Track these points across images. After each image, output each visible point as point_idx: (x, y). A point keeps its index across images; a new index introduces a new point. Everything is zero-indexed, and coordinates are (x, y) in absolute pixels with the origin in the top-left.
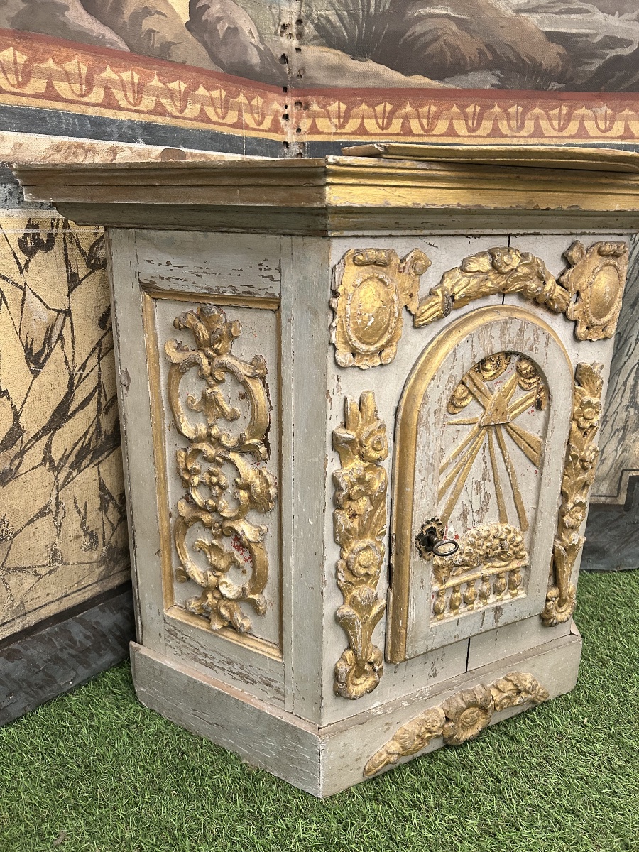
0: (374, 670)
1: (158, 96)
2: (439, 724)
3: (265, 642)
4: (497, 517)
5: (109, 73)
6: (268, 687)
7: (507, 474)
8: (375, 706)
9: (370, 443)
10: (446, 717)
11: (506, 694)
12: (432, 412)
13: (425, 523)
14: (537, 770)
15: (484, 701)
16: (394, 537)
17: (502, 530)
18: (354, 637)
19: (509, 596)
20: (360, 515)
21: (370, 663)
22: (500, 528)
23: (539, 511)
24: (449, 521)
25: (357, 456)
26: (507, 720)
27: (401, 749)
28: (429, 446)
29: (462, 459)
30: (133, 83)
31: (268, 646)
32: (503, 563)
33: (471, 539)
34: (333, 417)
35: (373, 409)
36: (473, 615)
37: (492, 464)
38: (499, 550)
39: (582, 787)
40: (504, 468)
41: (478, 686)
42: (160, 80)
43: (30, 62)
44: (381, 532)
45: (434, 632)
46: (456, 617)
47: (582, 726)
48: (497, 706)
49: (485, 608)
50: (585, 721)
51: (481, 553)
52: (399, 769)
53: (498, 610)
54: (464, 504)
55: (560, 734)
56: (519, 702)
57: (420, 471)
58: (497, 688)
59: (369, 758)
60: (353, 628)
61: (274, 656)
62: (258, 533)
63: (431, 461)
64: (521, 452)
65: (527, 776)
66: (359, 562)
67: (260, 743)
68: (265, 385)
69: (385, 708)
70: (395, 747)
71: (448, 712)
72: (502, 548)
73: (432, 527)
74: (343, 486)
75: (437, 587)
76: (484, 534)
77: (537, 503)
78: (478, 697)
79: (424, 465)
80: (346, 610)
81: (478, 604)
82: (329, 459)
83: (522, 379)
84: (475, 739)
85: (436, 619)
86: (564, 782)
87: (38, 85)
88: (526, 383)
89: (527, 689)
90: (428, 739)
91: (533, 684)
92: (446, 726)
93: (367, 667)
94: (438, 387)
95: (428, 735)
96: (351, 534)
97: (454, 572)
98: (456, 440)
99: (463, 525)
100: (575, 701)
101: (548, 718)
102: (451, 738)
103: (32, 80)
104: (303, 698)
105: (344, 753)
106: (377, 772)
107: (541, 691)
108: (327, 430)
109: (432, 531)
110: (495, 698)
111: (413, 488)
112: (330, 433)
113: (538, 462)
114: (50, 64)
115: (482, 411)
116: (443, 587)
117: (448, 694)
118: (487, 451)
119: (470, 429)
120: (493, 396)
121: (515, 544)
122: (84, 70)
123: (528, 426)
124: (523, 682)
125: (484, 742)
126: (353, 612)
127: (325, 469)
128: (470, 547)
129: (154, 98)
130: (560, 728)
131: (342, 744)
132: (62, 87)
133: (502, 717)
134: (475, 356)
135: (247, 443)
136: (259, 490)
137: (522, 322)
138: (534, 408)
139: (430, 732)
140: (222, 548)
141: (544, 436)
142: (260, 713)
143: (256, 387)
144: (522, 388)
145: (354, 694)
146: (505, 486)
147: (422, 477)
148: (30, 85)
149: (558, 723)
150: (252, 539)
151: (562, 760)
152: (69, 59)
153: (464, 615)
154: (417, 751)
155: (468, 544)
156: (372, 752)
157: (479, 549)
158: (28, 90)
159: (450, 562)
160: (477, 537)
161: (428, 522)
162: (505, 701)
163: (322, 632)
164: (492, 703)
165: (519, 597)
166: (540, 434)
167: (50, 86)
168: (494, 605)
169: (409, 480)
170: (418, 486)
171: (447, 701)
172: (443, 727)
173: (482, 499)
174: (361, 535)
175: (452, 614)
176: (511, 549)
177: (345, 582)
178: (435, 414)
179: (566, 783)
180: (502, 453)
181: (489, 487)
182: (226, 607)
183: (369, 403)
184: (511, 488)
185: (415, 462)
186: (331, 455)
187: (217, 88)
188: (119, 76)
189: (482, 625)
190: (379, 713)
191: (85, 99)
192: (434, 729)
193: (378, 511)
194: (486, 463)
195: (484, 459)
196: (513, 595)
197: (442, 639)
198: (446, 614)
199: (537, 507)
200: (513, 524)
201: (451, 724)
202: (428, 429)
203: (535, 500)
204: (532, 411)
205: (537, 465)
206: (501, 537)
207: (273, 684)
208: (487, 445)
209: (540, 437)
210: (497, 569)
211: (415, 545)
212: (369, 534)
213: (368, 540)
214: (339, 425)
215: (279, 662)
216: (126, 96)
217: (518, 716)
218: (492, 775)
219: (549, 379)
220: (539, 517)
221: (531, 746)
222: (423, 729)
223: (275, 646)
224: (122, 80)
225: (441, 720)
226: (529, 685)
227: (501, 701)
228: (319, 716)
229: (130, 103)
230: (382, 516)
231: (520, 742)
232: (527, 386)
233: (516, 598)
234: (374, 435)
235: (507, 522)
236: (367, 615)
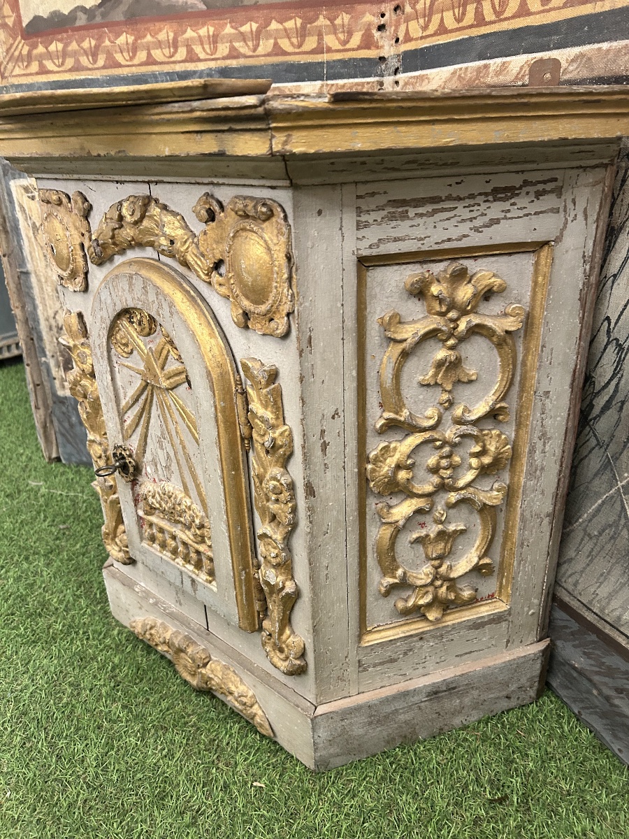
1: (231, 42)
5: (190, 33)
7: (180, 445)
8: (141, 584)
19: (204, 577)
24: (145, 460)
30: (209, 36)
32: (193, 538)
36: (173, 566)
40: (176, 437)
42: (232, 27)
43: (136, 40)
45: (144, 551)
46: (160, 555)
49: (183, 569)
53: (193, 581)
54: (152, 454)
75: (141, 513)
76: (168, 492)
81: (180, 560)
87: (142, 56)
99: (156, 472)
103: (138, 53)
114: (149, 38)
116: (145, 517)
122: (171, 35)
129: (228, 45)
132: (157, 54)
134: (115, 305)
148: (137, 57)
152: (160, 30)
158: (136, 61)
164: (202, 671)
165: (211, 587)
167: (149, 55)
168: (190, 574)
173: (166, 457)
175: (158, 550)
181: (168, 447)
187: (291, 19)
188: (197, 33)
191: (173, 59)
194: (161, 422)
195: (159, 417)
196: (208, 581)
201: (170, 650)
210: (187, 539)
216: (203, 48)
224: (200, 36)
229: (207, 54)
233: (208, 585)
235: (190, 497)
236: (106, 498)
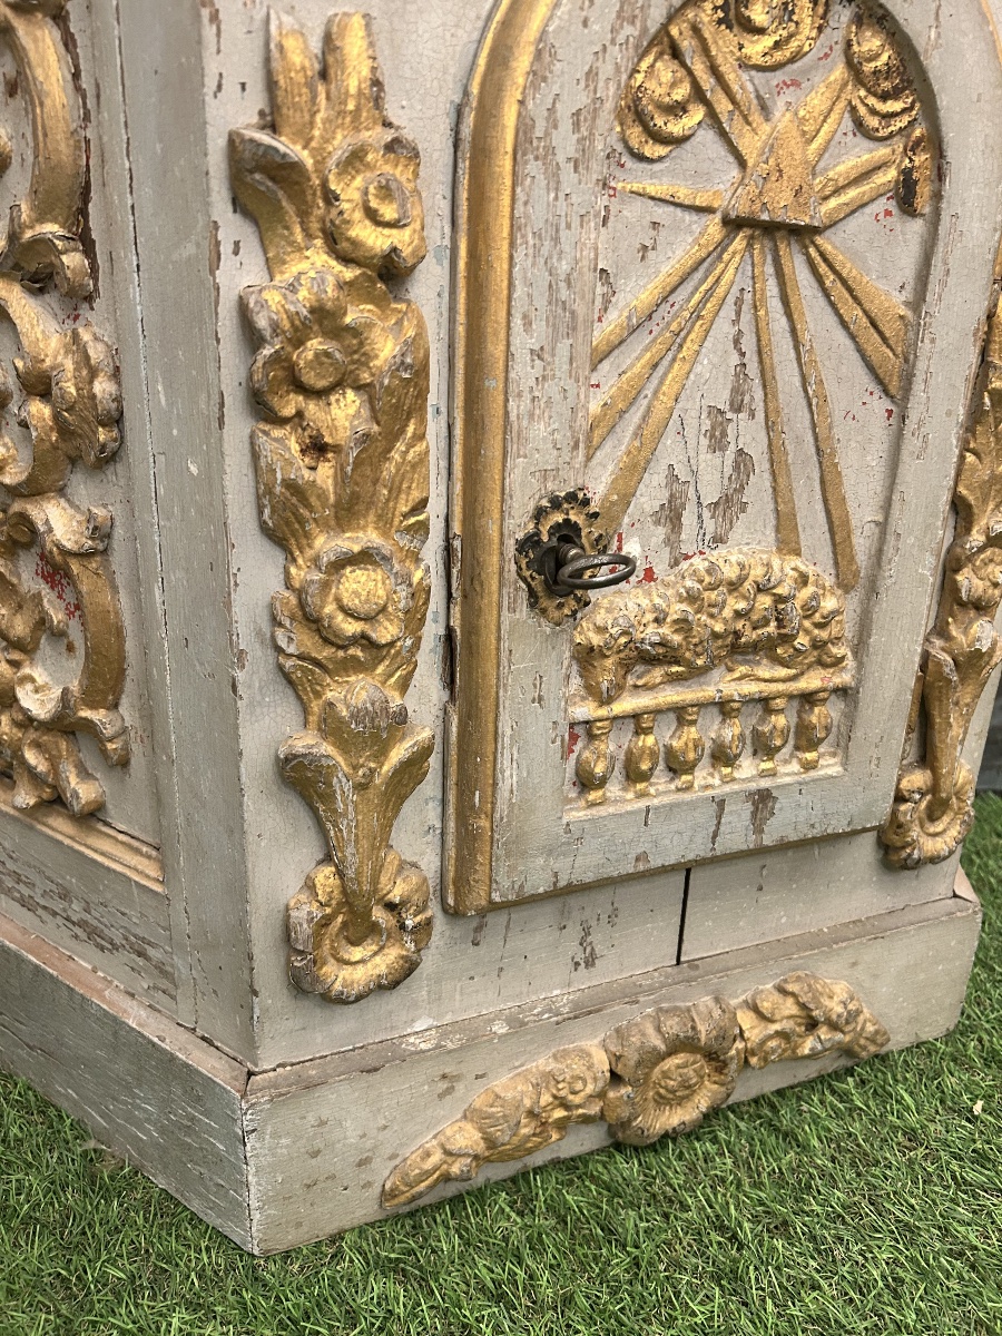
0: (403, 927)
2: (590, 1088)
3: (136, 844)
4: (771, 535)
6: (141, 961)
7: (804, 403)
8: (418, 1026)
9: (357, 196)
10: (611, 1071)
11: (777, 1027)
12: (564, 112)
13: (545, 503)
14: (844, 1222)
15: (716, 1038)
16: (457, 544)
17: (782, 570)
18: (335, 825)
19: (795, 767)
20: (337, 449)
21: (391, 907)
22: (776, 563)
23: (891, 529)
24: (626, 520)
25: (319, 242)
26: (780, 1093)
27: (482, 1144)
28: (556, 240)
29: (669, 324)
31: (137, 851)
32: (783, 672)
33: (689, 583)
34: (231, 87)
35: (366, 72)
36: (692, 805)
37: (761, 361)
38: (772, 628)
39: (961, 1278)
40: (797, 381)
41: (706, 1001)
44: (412, 520)
45: (574, 837)
46: (642, 804)
47: (968, 1120)
48: (753, 1054)
49: (727, 788)
50: (978, 1108)
51: (719, 627)
52: (480, 1195)
53: (762, 801)
54: (673, 477)
55: (911, 1135)
56: (812, 1049)
57: (528, 323)
58: (756, 1010)
59: (397, 1161)
60: (329, 798)
61: (147, 876)
62: (85, 525)
63: (564, 294)
64: (848, 342)
65: (813, 1238)
66: (338, 600)
67: (126, 1103)
68: (69, 42)
69: (444, 1036)
70: (467, 1138)
71: (618, 1058)
72: (780, 623)
73: (567, 521)
74: (262, 322)
75: (585, 710)
76: (731, 573)
77: (887, 506)
78: (702, 1028)
79: (541, 302)
80: (307, 741)
81: (705, 777)
82: (226, 237)
83: (863, 93)
84: (692, 1133)
85: (582, 803)
86: (912, 1260)
88: (873, 112)
89: (834, 1017)
90: (562, 1125)
91: (851, 1007)
92: (611, 1094)
93: (379, 915)
94: (585, 23)
95: (559, 1113)
96: (308, 506)
97: (639, 677)
98: (651, 254)
99: (667, 541)
100: (954, 1060)
101: (883, 1095)
102: (625, 1124)
104: (215, 992)
105: (318, 1143)
106: (414, 1198)
107: (870, 1028)
108: (210, 130)
109: (568, 533)
110: (746, 1035)
111: (507, 379)
112: (222, 142)
113: (895, 385)
115: (735, 173)
116: (603, 712)
117: (623, 1013)
118: (746, 316)
119: (696, 229)
120: (766, 128)
121: (817, 617)
123: (873, 260)
124: (826, 1002)
125: (715, 1140)
126: (327, 748)
127: (212, 273)
128: (684, 606)
130: (913, 1120)
131: (311, 1119)
133: (768, 1083)
135: (28, 234)
136: (73, 390)
138: (892, 205)
139: (564, 1105)
140: (15, 581)
141: (918, 301)
142: (116, 1024)
143: (35, 40)
144: (859, 124)
145: (338, 987)
146: (799, 441)
147: (534, 343)
149: (908, 1109)
150: (69, 545)
151: (913, 1201)
153: (666, 800)
154: (530, 1152)
155: (680, 595)
156: (401, 1145)
157: (712, 616)
159: (623, 640)
160: (707, 579)
161: (556, 504)
162: (773, 1044)
163: (241, 805)
164: (739, 1045)
165: (822, 773)
166: (907, 294)
168: (753, 786)
169: (496, 350)
170: (525, 372)
171: (617, 1031)
172: (601, 1095)
173: (728, 470)
174: (347, 512)
175: (630, 795)
176: (807, 632)
177: (299, 657)
178: (576, 126)
179: (919, 1265)
180: (793, 331)
181: (748, 434)
182: (37, 745)
183: (354, 46)
184: (813, 450)
185: (511, 285)
186: (232, 227)
189: (715, 835)
190: (423, 1046)
192: (577, 1099)
193: (400, 446)
194: (743, 354)
195: (737, 342)
196: (809, 766)
197: (598, 859)
198: (613, 789)
199: (886, 519)
200: (816, 561)
201: (626, 1090)
202: (554, 177)
203: (879, 500)
204: (888, 213)
205: (893, 391)
206: (778, 591)
207: (151, 952)
208: (748, 297)
209: (907, 304)
210: (762, 686)
211: (513, 567)
212: (371, 517)
213: (366, 536)
214: (255, 119)
215: (156, 893)
217: (810, 1085)
218: (721, 1229)
219: (943, 101)
220: (889, 550)
221: (833, 1160)
222: (546, 1099)
223: (154, 853)
225: (595, 1079)
226: (840, 1009)
227: (763, 1042)
228: (250, 1042)
230: (414, 466)
231: (804, 1147)
232: (873, 122)
233: (813, 774)
234: (368, 166)
236: (372, 765)
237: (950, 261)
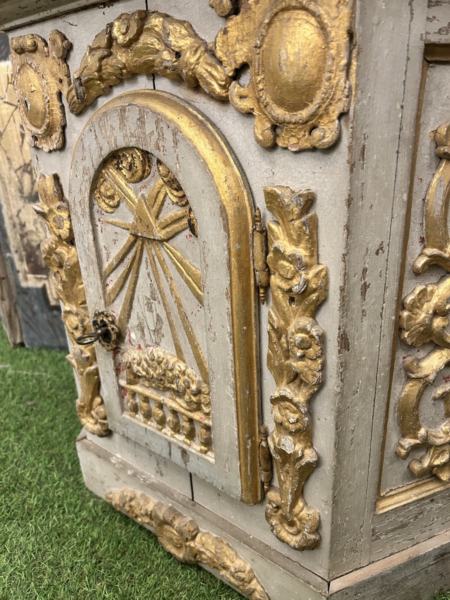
2: (142, 512)
4: (174, 350)
10: (151, 512)
12: (77, 201)
17: (174, 365)
19: (198, 448)
24: (129, 325)
32: (186, 407)
36: (160, 437)
37: (157, 284)
40: (171, 295)
44: (83, 306)
45: (126, 423)
46: (145, 426)
49: (172, 439)
51: (155, 375)
53: (184, 452)
54: (139, 318)
69: (119, 463)
73: (103, 320)
75: (123, 383)
76: (156, 358)
81: (168, 431)
83: (170, 189)
85: (129, 414)
88: (174, 196)
91: (238, 573)
94: (76, 176)
97: (143, 381)
98: (117, 242)
99: (143, 338)
110: (196, 543)
115: (133, 217)
117: (162, 498)
118: (150, 267)
119: (128, 235)
121: (190, 391)
123: (189, 253)
128: (144, 363)
131: (89, 459)
134: (101, 149)
137: (140, 110)
138: (191, 233)
144: (172, 200)
146: (176, 317)
153: (151, 429)
155: (145, 358)
157: (152, 370)
160: (150, 356)
161: (99, 314)
162: (204, 556)
164: (191, 544)
168: (180, 444)
171: (159, 503)
173: (156, 320)
175: (142, 420)
176: (188, 394)
180: (165, 276)
181: (159, 309)
184: (181, 323)
189: (170, 454)
193: (76, 285)
194: (151, 280)
195: (149, 275)
197: (134, 435)
198: (140, 416)
200: (193, 368)
201: (154, 523)
202: (78, 218)
204: (190, 235)
206: (173, 373)
208: (148, 260)
212: (74, 302)
219: (188, 194)
230: (80, 291)
232: (176, 200)
233: (205, 456)
234: (55, 213)
235: (184, 361)
236: (82, 370)
237: (207, 260)
